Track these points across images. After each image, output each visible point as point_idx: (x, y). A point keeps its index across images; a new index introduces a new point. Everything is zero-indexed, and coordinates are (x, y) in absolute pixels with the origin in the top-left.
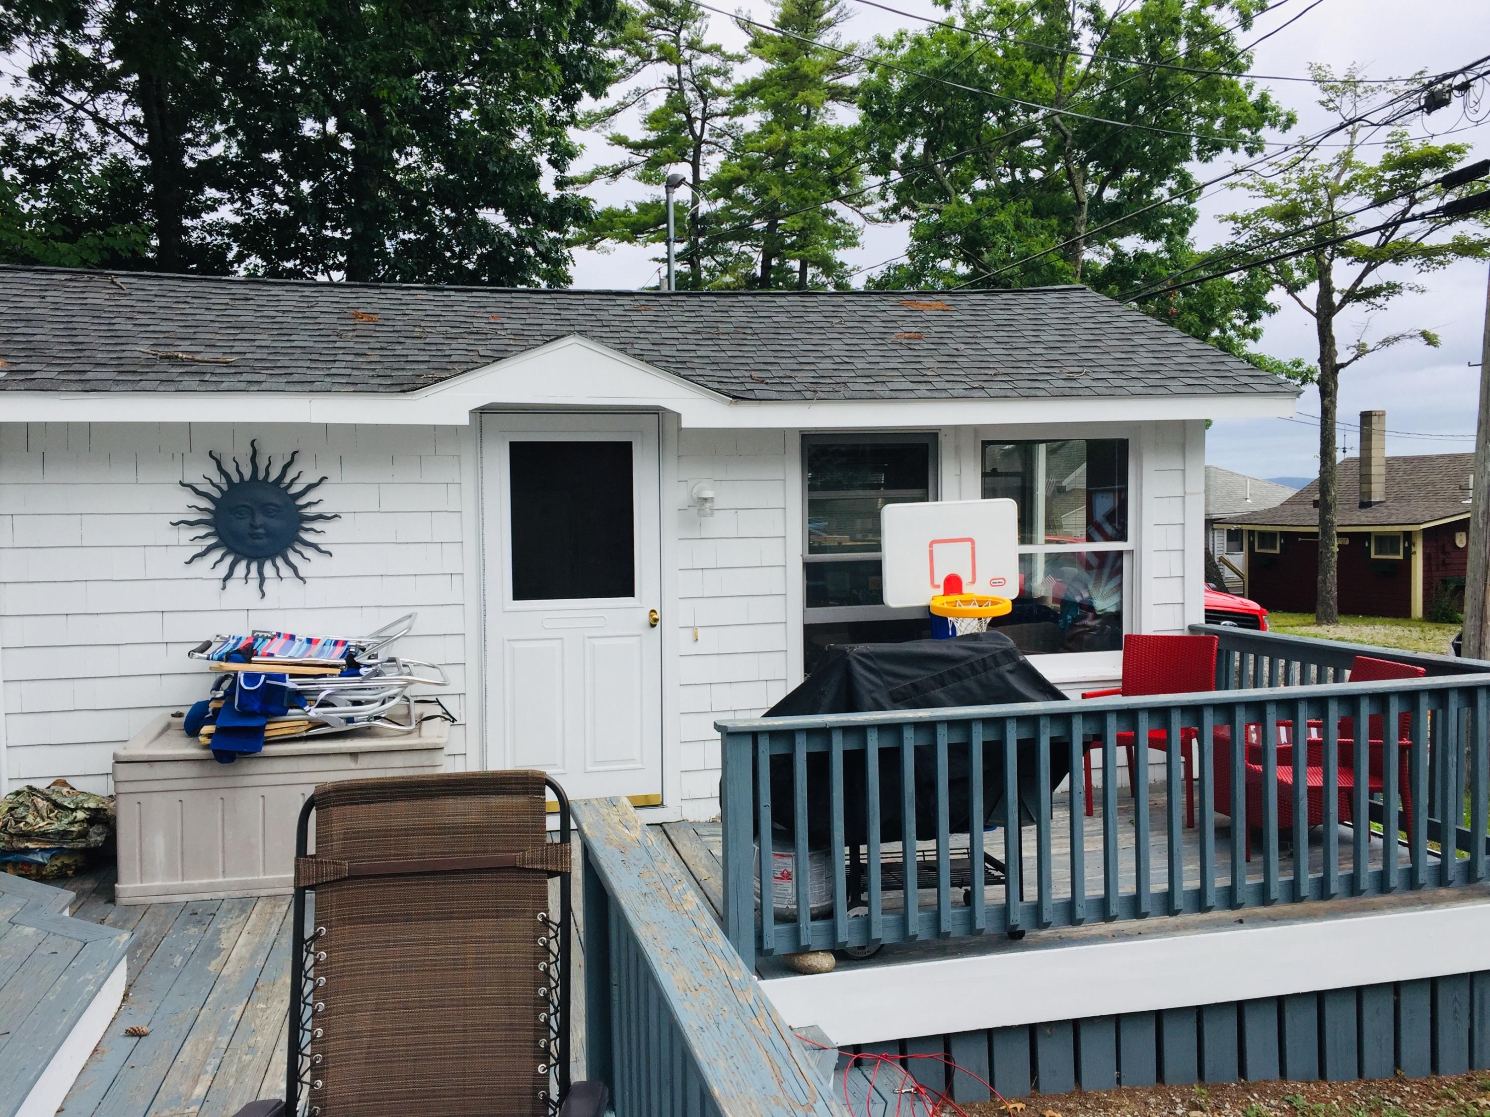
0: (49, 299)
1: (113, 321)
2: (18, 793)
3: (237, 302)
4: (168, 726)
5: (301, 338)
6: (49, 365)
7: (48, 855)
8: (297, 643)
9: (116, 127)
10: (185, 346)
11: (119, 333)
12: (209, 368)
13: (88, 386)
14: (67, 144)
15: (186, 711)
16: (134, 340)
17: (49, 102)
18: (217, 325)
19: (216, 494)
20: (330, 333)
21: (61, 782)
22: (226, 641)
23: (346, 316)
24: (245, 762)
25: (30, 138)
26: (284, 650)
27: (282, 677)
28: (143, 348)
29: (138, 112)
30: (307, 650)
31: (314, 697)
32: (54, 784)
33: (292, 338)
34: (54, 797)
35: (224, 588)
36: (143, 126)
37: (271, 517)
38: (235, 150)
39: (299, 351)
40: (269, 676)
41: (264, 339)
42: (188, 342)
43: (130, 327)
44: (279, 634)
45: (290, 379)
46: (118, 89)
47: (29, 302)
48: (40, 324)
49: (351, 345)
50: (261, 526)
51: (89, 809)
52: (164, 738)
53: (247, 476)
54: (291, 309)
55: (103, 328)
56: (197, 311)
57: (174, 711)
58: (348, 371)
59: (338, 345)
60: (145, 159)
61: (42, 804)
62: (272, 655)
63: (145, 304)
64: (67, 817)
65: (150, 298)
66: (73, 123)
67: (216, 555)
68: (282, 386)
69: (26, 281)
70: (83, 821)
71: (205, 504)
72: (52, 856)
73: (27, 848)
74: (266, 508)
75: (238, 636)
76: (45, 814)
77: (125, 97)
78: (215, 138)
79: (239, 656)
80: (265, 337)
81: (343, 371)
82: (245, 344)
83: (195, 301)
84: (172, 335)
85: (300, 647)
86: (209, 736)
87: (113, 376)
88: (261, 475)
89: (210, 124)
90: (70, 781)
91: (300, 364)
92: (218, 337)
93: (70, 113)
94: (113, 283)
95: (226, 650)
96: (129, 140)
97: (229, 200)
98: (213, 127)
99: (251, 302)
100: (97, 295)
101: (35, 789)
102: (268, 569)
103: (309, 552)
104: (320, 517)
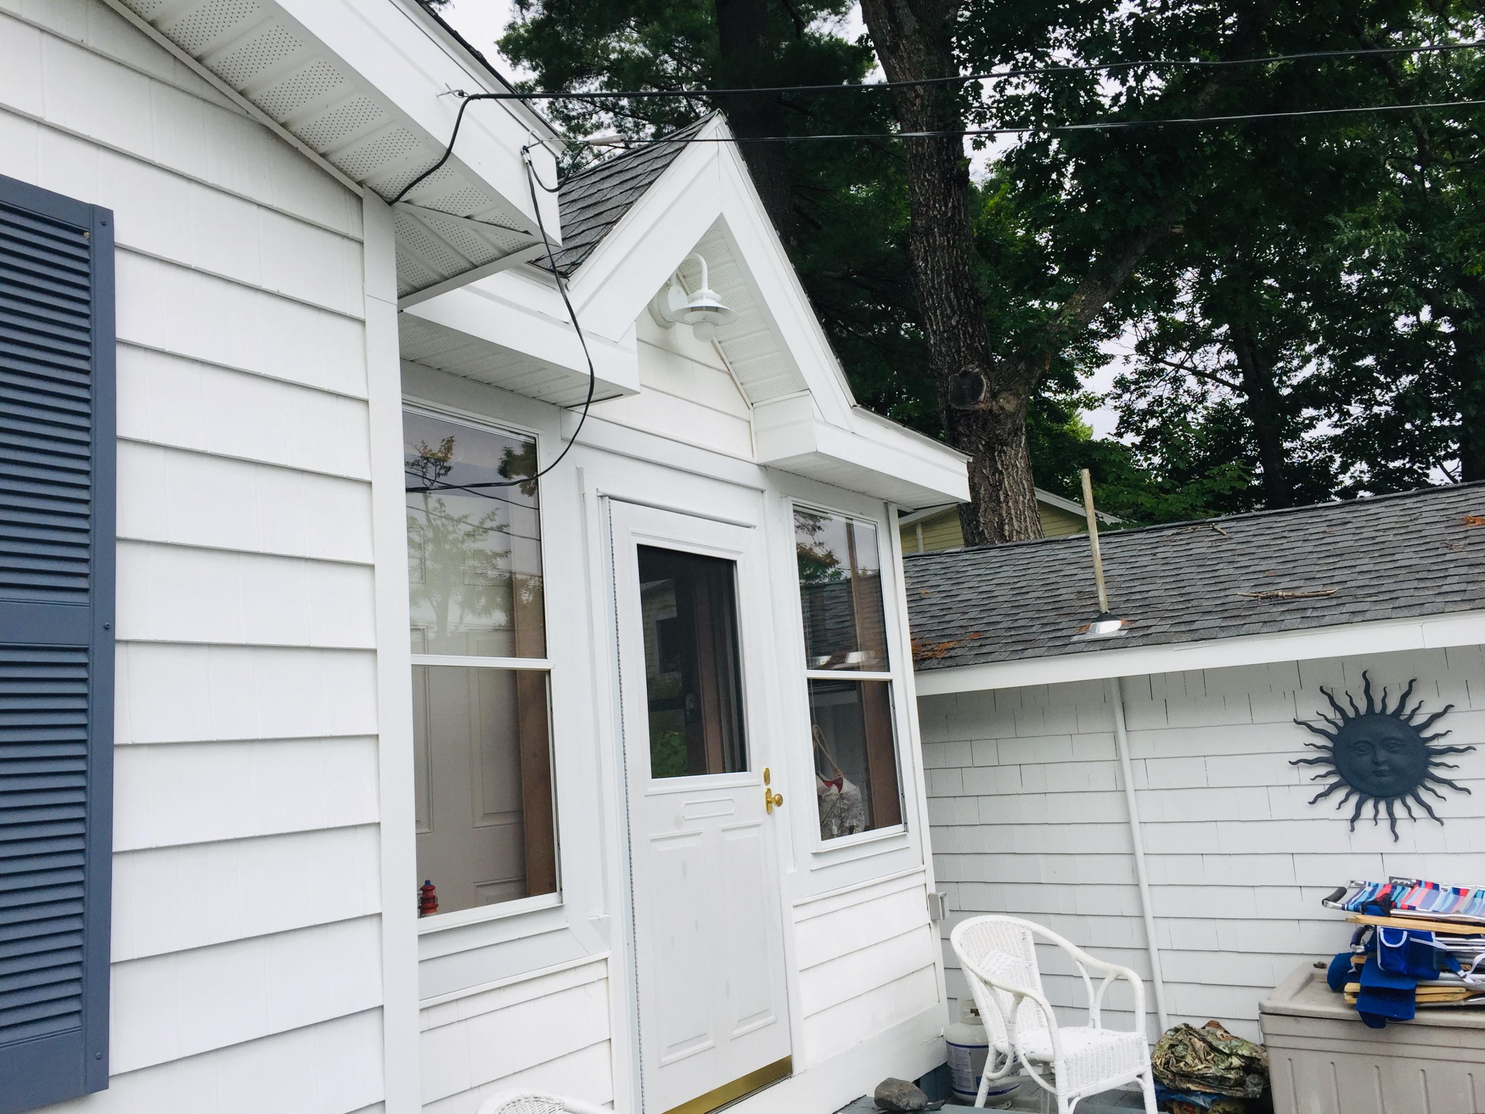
0: (1159, 556)
1: (1217, 568)
2: (1177, 1030)
3: (1335, 528)
4: (1311, 978)
5: (1406, 556)
6: (1163, 618)
7: (1209, 1100)
8: (1442, 893)
9: (1213, 376)
10: (1285, 582)
11: (1222, 579)
12: (1310, 603)
13: (1197, 635)
14: (1172, 402)
15: (1328, 961)
16: (1236, 584)
17: (1154, 370)
18: (1315, 555)
19: (1333, 730)
20: (1437, 545)
21: (1214, 1024)
22: (1361, 887)
23: (1454, 522)
24: (1398, 1029)
25: (1142, 404)
26: (1427, 903)
27: (1427, 935)
28: (1244, 591)
29: (1232, 356)
30: (1455, 902)
31: (1468, 960)
32: (1209, 1024)
33: (1395, 557)
34: (1210, 1038)
35: (1353, 830)
36: (1238, 367)
37: (1396, 752)
38: (1327, 364)
39: (1404, 571)
40: (1412, 933)
41: (1365, 563)
42: (1287, 579)
43: (1231, 571)
44: (1419, 883)
45: (1397, 603)
46: (1213, 341)
47: (1143, 561)
48: (1153, 580)
49: (1464, 555)
50: (1384, 763)
51: (1242, 1056)
52: (1308, 991)
53: (1363, 709)
54: (1393, 525)
55: (1207, 575)
56: (1295, 545)
57: (1316, 960)
58: (1462, 587)
59: (1447, 558)
60: (1243, 397)
61: (1199, 1044)
62: (1412, 908)
63: (1244, 546)
64: (1223, 1061)
65: (1249, 539)
66: (1177, 381)
67: (1340, 794)
68: (1388, 613)
69: (1139, 541)
70: (1238, 1068)
71: (1321, 741)
72: (1213, 1101)
73: (1189, 1089)
74: (1388, 744)
75: (1374, 882)
76: (1202, 1056)
77: (1218, 346)
78: (1306, 360)
79: (1375, 907)
80: (1366, 561)
81: (1456, 588)
82: (1347, 571)
83: (1291, 534)
84: (1272, 573)
85: (1447, 897)
86: (1354, 994)
87: (1219, 623)
88: (1378, 708)
89: (1300, 347)
90: (1225, 1024)
91: (1405, 585)
92: (1317, 568)
93: (1172, 374)
94: (1214, 530)
95: (1362, 899)
96: (1226, 383)
97: (1326, 415)
98: (1303, 349)
99: (1349, 526)
100: (1200, 545)
101: (1191, 1028)
102: (1398, 809)
103: (1442, 790)
104: (1451, 750)
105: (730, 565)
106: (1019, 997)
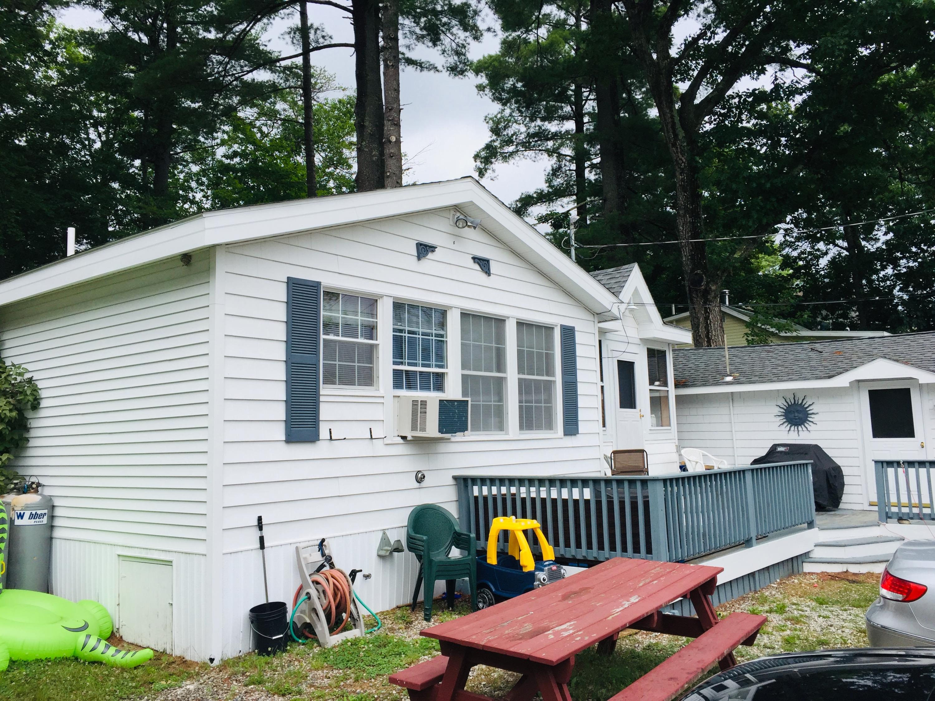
5: (813, 362)
19: (785, 408)
23: (832, 353)
35: (788, 433)
37: (800, 414)
39: (809, 367)
42: (781, 367)
49: (826, 363)
50: (797, 416)
53: (793, 403)
56: (789, 356)
59: (822, 364)
63: (776, 355)
67: (786, 424)
68: (797, 379)
71: (783, 411)
74: (798, 411)
80: (803, 363)
83: (790, 352)
84: (778, 365)
88: (796, 402)
102: (800, 428)
103: (810, 424)
104: (813, 414)
105: (633, 363)
106: (697, 463)
